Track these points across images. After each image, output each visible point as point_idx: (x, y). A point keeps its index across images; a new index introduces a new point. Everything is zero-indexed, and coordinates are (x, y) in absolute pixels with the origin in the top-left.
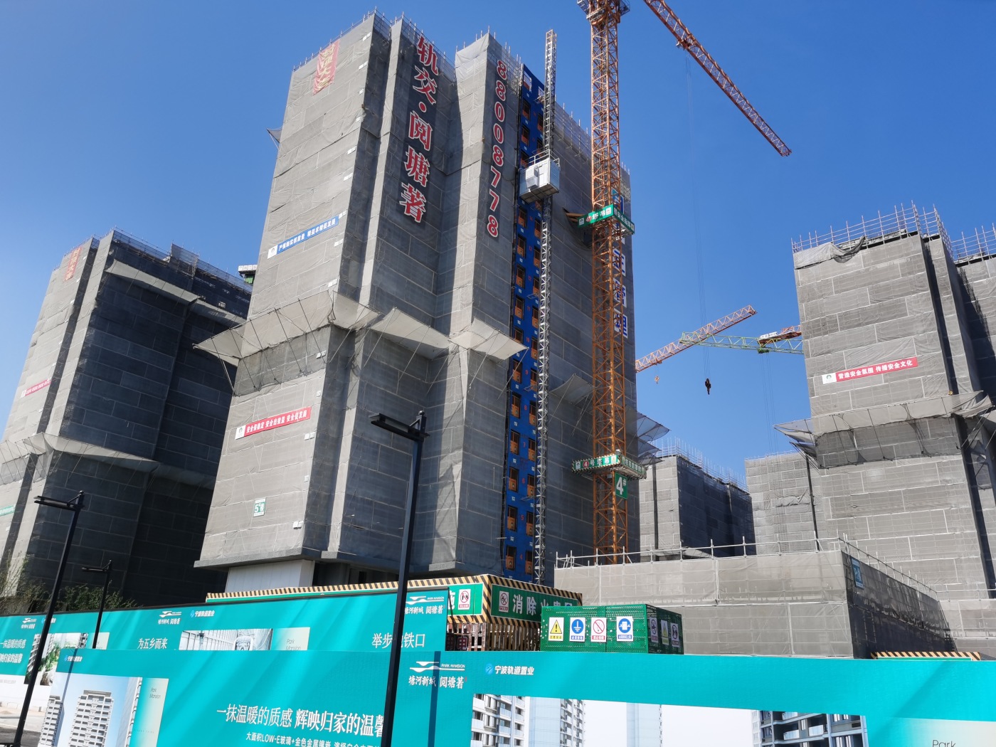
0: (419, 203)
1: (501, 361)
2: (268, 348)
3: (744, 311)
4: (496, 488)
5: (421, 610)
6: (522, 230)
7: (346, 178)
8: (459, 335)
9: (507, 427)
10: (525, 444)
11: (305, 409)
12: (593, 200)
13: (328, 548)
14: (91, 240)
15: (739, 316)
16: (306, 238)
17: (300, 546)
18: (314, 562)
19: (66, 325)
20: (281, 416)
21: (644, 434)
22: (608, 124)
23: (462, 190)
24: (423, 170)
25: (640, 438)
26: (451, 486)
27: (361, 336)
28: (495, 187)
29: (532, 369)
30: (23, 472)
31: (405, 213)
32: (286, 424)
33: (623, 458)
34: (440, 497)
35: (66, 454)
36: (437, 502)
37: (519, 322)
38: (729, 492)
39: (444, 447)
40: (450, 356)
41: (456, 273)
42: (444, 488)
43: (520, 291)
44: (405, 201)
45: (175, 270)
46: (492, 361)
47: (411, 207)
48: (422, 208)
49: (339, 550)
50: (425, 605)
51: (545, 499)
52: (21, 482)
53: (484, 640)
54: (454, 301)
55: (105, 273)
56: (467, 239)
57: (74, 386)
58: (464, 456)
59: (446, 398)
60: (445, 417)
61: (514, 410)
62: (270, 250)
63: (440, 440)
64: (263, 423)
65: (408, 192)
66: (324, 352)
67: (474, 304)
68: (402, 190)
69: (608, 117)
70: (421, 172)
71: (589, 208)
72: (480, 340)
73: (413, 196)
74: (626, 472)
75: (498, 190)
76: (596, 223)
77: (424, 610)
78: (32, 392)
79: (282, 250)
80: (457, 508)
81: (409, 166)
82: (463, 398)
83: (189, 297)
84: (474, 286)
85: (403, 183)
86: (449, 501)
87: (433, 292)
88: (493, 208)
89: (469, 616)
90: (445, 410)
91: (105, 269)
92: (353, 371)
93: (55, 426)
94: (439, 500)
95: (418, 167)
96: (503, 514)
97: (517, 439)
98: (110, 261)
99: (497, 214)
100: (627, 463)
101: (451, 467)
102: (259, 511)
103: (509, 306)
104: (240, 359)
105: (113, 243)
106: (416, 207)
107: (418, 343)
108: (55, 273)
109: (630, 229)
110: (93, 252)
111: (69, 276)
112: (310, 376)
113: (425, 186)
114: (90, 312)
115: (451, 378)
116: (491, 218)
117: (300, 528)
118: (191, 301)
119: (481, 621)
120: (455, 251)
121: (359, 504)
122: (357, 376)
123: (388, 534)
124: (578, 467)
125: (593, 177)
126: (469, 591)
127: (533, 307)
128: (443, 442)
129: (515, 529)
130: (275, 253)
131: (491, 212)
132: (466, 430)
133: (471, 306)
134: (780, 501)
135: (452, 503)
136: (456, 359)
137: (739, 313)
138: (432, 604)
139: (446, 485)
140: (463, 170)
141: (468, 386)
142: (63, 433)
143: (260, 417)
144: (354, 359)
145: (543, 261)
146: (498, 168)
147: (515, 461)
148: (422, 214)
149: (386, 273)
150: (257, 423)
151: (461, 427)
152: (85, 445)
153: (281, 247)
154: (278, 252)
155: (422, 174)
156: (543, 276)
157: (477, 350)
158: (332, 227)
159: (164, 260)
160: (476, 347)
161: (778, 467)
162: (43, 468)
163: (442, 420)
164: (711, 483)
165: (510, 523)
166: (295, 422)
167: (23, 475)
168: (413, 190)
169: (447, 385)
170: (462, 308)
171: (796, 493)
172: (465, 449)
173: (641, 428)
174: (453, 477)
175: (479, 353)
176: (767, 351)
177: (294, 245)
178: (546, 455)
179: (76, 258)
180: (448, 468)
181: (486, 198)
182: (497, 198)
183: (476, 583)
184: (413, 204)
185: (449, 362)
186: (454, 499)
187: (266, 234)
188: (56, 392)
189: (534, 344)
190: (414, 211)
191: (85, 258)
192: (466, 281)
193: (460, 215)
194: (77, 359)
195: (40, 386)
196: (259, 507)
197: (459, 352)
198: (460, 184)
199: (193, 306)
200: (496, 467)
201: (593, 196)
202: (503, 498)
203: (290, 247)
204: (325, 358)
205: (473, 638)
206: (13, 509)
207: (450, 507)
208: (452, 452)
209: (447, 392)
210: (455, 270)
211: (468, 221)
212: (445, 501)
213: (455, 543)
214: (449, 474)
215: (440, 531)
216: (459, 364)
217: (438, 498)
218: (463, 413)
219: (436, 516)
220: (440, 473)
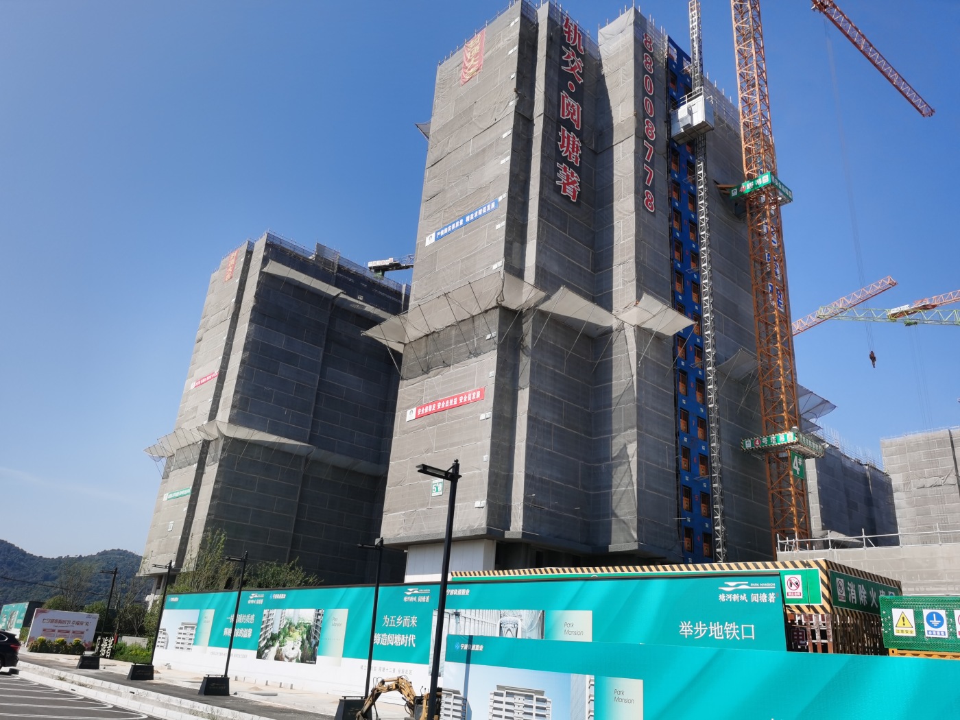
0: (574, 182)
1: (668, 337)
2: (434, 332)
3: (883, 283)
4: (669, 468)
5: (743, 597)
6: (677, 204)
7: (503, 162)
8: (623, 312)
9: (675, 406)
10: (694, 422)
11: (478, 390)
12: (745, 169)
13: (511, 528)
14: (247, 242)
15: (878, 288)
16: (465, 223)
17: (484, 525)
18: (495, 541)
19: (228, 322)
20: (453, 398)
21: (808, 411)
23: (615, 167)
24: (575, 149)
25: (804, 416)
26: (625, 467)
27: (528, 316)
28: (649, 161)
29: (695, 345)
30: (197, 457)
31: (562, 193)
32: (459, 405)
33: (801, 435)
34: (615, 476)
35: (235, 440)
36: (611, 481)
37: (680, 298)
38: (868, 473)
39: (615, 426)
40: (615, 334)
41: (615, 250)
42: (619, 468)
43: (679, 265)
44: (561, 180)
45: (320, 268)
46: (659, 337)
47: (567, 187)
48: (576, 187)
49: (523, 529)
50: (748, 592)
51: (721, 478)
52: (195, 466)
54: (615, 278)
55: (261, 273)
56: (625, 215)
57: (239, 377)
58: (639, 435)
59: (614, 376)
60: (614, 395)
61: (681, 388)
62: (427, 238)
63: (611, 419)
64: (434, 405)
65: (563, 172)
66: (494, 333)
67: (638, 280)
68: (557, 170)
70: (573, 151)
71: (742, 178)
72: (647, 316)
73: (568, 176)
74: (802, 450)
75: (651, 164)
76: (749, 193)
77: (749, 597)
78: (201, 384)
79: (440, 237)
80: (635, 487)
81: (563, 146)
82: (633, 376)
83: (333, 291)
84: (636, 262)
85: (558, 164)
86: (626, 481)
87: (592, 270)
88: (648, 182)
89: (803, 606)
90: (614, 389)
91: (261, 269)
92: (523, 352)
93: (224, 414)
94: (613, 480)
95: (571, 146)
96: (678, 494)
97: (686, 418)
98: (265, 261)
99: (652, 188)
100: (804, 440)
101: (625, 447)
102: (437, 491)
103: (670, 281)
104: (405, 345)
105: (267, 246)
106: (571, 186)
107: (583, 322)
108: (215, 275)
109: (787, 196)
110: (249, 253)
111: (228, 276)
112: (480, 358)
113: (578, 165)
114: (250, 309)
115: (617, 356)
116: (647, 193)
117: (483, 507)
118: (335, 295)
120: (612, 228)
121: (537, 484)
122: (527, 356)
123: (565, 514)
124: (748, 445)
125: (744, 146)
126: (799, 577)
127: (693, 282)
128: (613, 421)
129: (690, 509)
130: (433, 240)
131: (647, 187)
132: (639, 408)
133: (635, 282)
134: (922, 482)
135: (629, 483)
136: (621, 337)
137: (877, 285)
138: (760, 591)
139: (620, 464)
140: (614, 147)
141: (637, 364)
142: (231, 421)
143: (430, 399)
144: (523, 339)
145: (702, 233)
146: (650, 142)
147: (686, 440)
148: (577, 193)
149: (548, 253)
150: (428, 405)
151: (632, 406)
152: (251, 431)
153: (438, 234)
154: (436, 239)
155: (575, 154)
156: (703, 249)
157: (643, 326)
158: (492, 210)
159: (311, 258)
160: (643, 323)
161: (918, 446)
162: (215, 453)
163: (611, 399)
164: (848, 464)
165: (685, 505)
166: (468, 403)
167: (197, 460)
168: (568, 169)
169: (614, 364)
170: (624, 284)
171: (939, 474)
172: (638, 428)
174: (628, 456)
175: (645, 329)
177: (452, 231)
178: (719, 433)
179: (233, 260)
180: (621, 447)
181: (641, 173)
182: (651, 172)
183: (807, 568)
184: (569, 184)
185: (614, 340)
186: (631, 479)
187: (422, 223)
188: (223, 383)
189: (698, 317)
190: (569, 191)
191: (243, 259)
192: (626, 257)
193: (615, 192)
194: (241, 352)
195: (208, 378)
196: (437, 488)
197: (624, 329)
198: (612, 161)
199: (337, 300)
200: (668, 445)
201: (744, 165)
202: (677, 478)
203: (448, 233)
204: (496, 339)
205: (813, 632)
206: (189, 491)
207: (627, 487)
208: (625, 431)
209: (614, 370)
210: (613, 247)
211: (624, 197)
212: (621, 481)
213: (636, 524)
214: (623, 453)
215: (618, 512)
216: (625, 342)
217: (612, 477)
218: (634, 391)
219: (612, 496)
220: (613, 452)
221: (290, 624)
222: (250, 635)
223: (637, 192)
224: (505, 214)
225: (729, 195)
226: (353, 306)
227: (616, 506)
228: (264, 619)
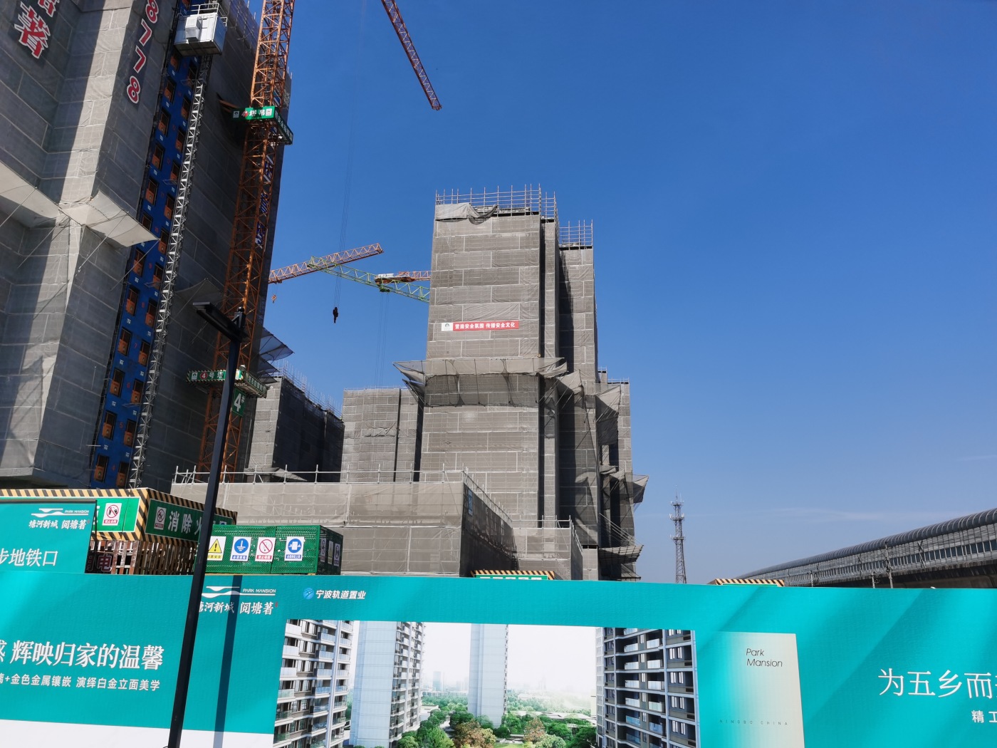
0: (41, 35)
1: (124, 247)
3: (372, 248)
4: (94, 390)
5: (55, 524)
6: (168, 105)
8: (72, 206)
9: (117, 322)
10: (136, 344)
12: (252, 94)
15: (367, 252)
21: (266, 353)
22: (281, 17)
23: (100, 36)
25: (262, 356)
26: (37, 382)
28: (143, 45)
29: (157, 264)
31: (20, 41)
33: (247, 374)
34: (21, 392)
36: (16, 397)
37: (149, 208)
38: (326, 418)
39: (33, 335)
40: (56, 230)
41: (78, 132)
42: (28, 383)
43: (155, 172)
44: (22, 25)
46: (111, 245)
47: (29, 36)
48: (43, 41)
50: (60, 519)
51: (152, 408)
53: (134, 559)
54: (70, 165)
56: (99, 95)
58: (60, 348)
59: (45, 277)
60: (40, 299)
61: (129, 306)
63: (30, 326)
65: (27, 16)
67: (98, 175)
68: (20, 11)
69: (282, 10)
71: (247, 103)
72: (99, 218)
73: (33, 24)
74: (247, 389)
75: (146, 49)
76: (252, 120)
77: (60, 524)
80: (44, 407)
82: (68, 281)
84: (101, 153)
85: (22, 3)
86: (34, 398)
87: (44, 147)
88: (137, 68)
89: (116, 533)
90: (42, 292)
94: (18, 396)
96: (98, 420)
97: (127, 339)
99: (141, 77)
100: (250, 379)
101: (41, 360)
103: (140, 186)
106: (36, 37)
107: (17, 205)
109: (288, 138)
113: (51, 16)
115: (54, 255)
116: (133, 80)
119: (132, 538)
120: (80, 105)
124: (194, 377)
125: (256, 70)
126: (120, 505)
127: (169, 195)
128: (33, 328)
129: (111, 437)
131: (134, 73)
132: (67, 318)
133: (94, 176)
134: (369, 431)
135: (37, 401)
136: (64, 234)
137: (367, 248)
138: (71, 518)
139: (31, 379)
140: (104, 12)
141: (77, 268)
145: (188, 145)
146: (149, 24)
147: (121, 362)
148: (43, 49)
151: (60, 316)
156: (186, 163)
157: (93, 228)
160: (94, 225)
161: (374, 399)
163: (35, 302)
164: (310, 409)
165: (106, 430)
168: (35, 16)
169: (48, 263)
170: (80, 174)
171: (384, 426)
172: (62, 341)
173: (265, 346)
174: (42, 371)
175: (96, 233)
176: (388, 291)
178: (161, 360)
180: (36, 360)
181: (130, 55)
182: (143, 58)
183: (130, 497)
184: (33, 34)
185: (54, 235)
186: (41, 397)
189: (165, 236)
190: (32, 42)
192: (90, 145)
193: (92, 65)
197: (69, 226)
198: (98, 27)
200: (98, 366)
201: (252, 90)
202: (102, 402)
205: (119, 558)
207: (33, 406)
208: (44, 342)
209: (46, 270)
210: (76, 128)
211: (103, 75)
212: (28, 397)
213: (35, 448)
214: (37, 367)
215: (16, 432)
216: (67, 241)
217: (17, 393)
218: (65, 299)
219: (12, 414)
220: (25, 364)
223: (119, 74)
225: (232, 115)
227: (16, 426)
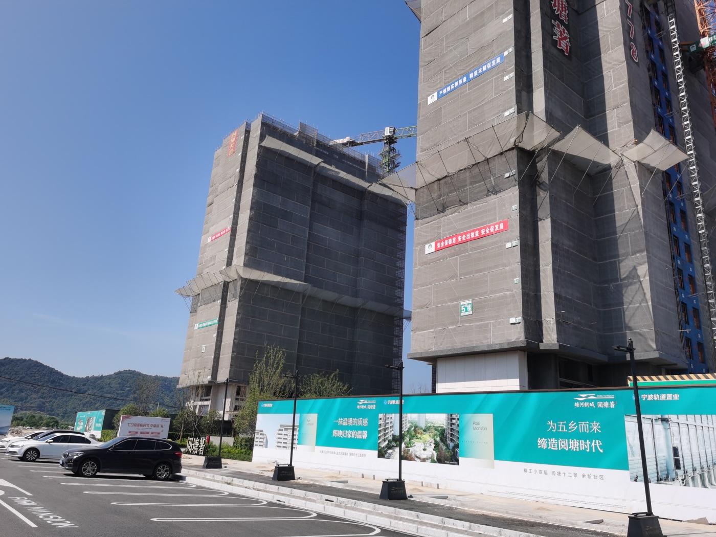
0: (565, 38)
2: (446, 176)
4: (670, 287)
6: (652, 57)
7: (505, 20)
9: (669, 232)
11: (500, 223)
12: (700, 28)
13: (544, 340)
14: (245, 123)
16: (469, 80)
17: (522, 338)
18: (526, 352)
19: (236, 187)
20: (474, 231)
23: (599, 24)
24: (564, 9)
26: (637, 285)
27: (542, 156)
28: (630, 17)
29: (677, 180)
30: (220, 295)
32: (480, 237)
34: (625, 295)
35: (250, 281)
36: (623, 299)
39: (621, 251)
40: (613, 172)
41: (606, 97)
42: (629, 287)
43: (659, 110)
44: (556, 36)
45: (303, 142)
48: (568, 42)
49: (558, 341)
52: (219, 302)
54: (609, 122)
55: (260, 147)
57: (249, 231)
58: (648, 257)
59: (616, 207)
60: (618, 224)
62: (429, 98)
63: (616, 245)
64: (454, 239)
65: (557, 28)
66: (514, 171)
67: (634, 122)
68: (553, 26)
70: (562, 10)
71: (699, 35)
72: (648, 151)
75: (631, 20)
78: (216, 238)
79: (443, 95)
80: (650, 303)
81: (555, 6)
82: (637, 206)
83: (315, 160)
84: (631, 105)
85: (553, 21)
87: (584, 116)
88: (632, 36)
90: (617, 218)
91: (259, 143)
92: (540, 187)
93: (239, 259)
94: (624, 298)
95: (560, 6)
96: (678, 310)
98: (262, 138)
99: (634, 41)
101: (635, 269)
102: (466, 311)
104: (416, 190)
105: (263, 124)
106: (564, 41)
107: (591, 160)
108: (218, 152)
110: (248, 132)
111: (231, 151)
112: (499, 195)
113: (567, 23)
114: (253, 176)
115: (618, 189)
116: (632, 45)
117: (519, 323)
118: (316, 163)
120: (602, 78)
121: (564, 302)
122: (545, 191)
123: (585, 328)
125: (697, 8)
128: (618, 247)
129: (687, 323)
130: (435, 98)
131: (631, 40)
132: (646, 234)
133: (631, 123)
135: (643, 300)
136: (621, 172)
139: (631, 284)
140: (597, 6)
141: (641, 195)
142: (246, 265)
143: (449, 234)
144: (538, 177)
145: (679, 81)
147: (679, 262)
148: (569, 47)
149: (553, 100)
150: (448, 239)
151: (639, 233)
152: (262, 273)
153: (441, 92)
154: (439, 97)
155: (564, 13)
156: (681, 95)
157: (643, 162)
158: (497, 65)
159: (295, 134)
160: (644, 158)
162: (235, 292)
163: (615, 227)
166: (491, 234)
167: (221, 297)
168: (560, 26)
169: (614, 197)
170: (619, 126)
172: (648, 252)
174: (639, 277)
175: (647, 166)
177: (455, 88)
178: (710, 255)
179: (234, 138)
180: (631, 269)
181: (626, 27)
182: (633, 27)
184: (562, 39)
185: (613, 176)
186: (645, 296)
187: (421, 85)
188: (235, 237)
190: (563, 45)
191: (243, 137)
192: (621, 102)
193: (601, 46)
194: (248, 211)
195: (222, 233)
196: (466, 308)
197: (623, 165)
198: (596, 18)
199: (318, 168)
200: (668, 268)
201: (699, 24)
202: (676, 295)
203: (452, 91)
204: (516, 176)
206: (216, 321)
207: (640, 304)
208: (633, 255)
209: (615, 202)
210: (604, 94)
211: (612, 49)
212: (633, 298)
213: (653, 335)
214: (633, 275)
215: (631, 324)
216: (626, 176)
217: (623, 296)
218: (640, 219)
219: (624, 312)
220: (622, 274)
221: (416, 427)
222: (365, 436)
223: (625, 44)
224: (514, 66)
225: (689, 51)
226: (330, 173)
227: (629, 321)
228: (381, 422)
